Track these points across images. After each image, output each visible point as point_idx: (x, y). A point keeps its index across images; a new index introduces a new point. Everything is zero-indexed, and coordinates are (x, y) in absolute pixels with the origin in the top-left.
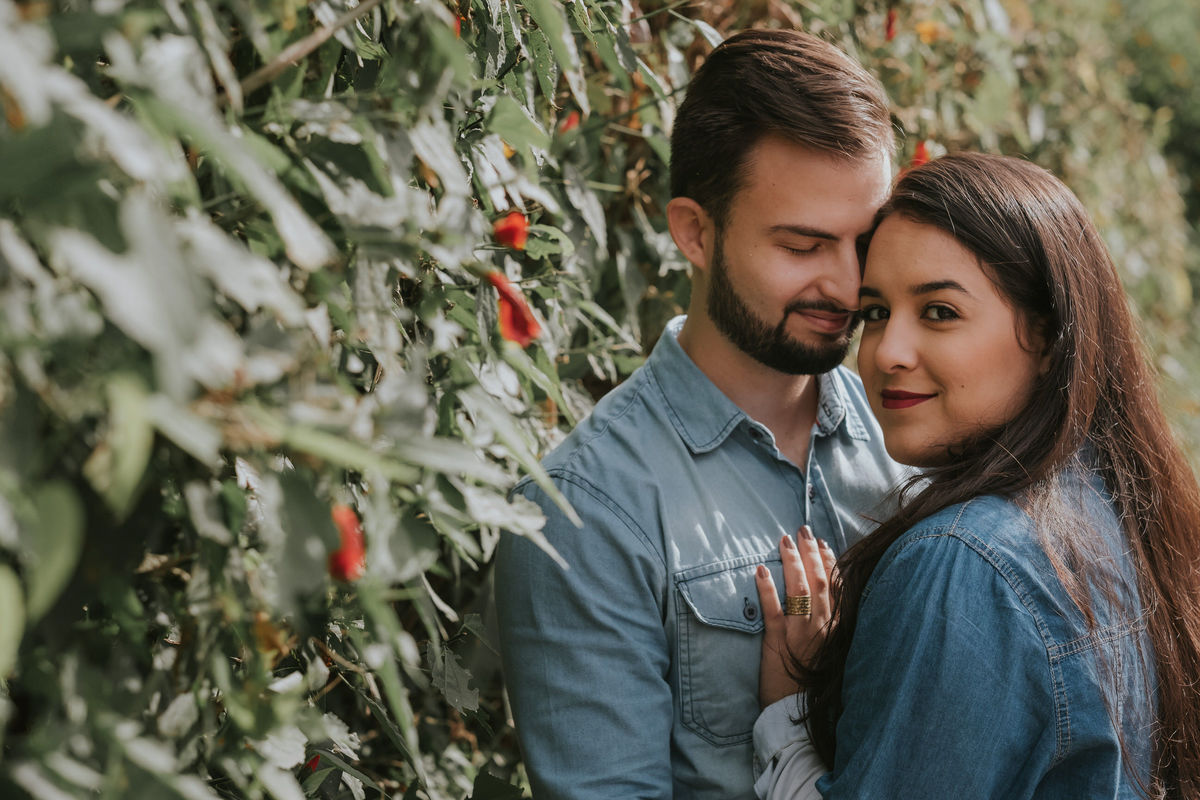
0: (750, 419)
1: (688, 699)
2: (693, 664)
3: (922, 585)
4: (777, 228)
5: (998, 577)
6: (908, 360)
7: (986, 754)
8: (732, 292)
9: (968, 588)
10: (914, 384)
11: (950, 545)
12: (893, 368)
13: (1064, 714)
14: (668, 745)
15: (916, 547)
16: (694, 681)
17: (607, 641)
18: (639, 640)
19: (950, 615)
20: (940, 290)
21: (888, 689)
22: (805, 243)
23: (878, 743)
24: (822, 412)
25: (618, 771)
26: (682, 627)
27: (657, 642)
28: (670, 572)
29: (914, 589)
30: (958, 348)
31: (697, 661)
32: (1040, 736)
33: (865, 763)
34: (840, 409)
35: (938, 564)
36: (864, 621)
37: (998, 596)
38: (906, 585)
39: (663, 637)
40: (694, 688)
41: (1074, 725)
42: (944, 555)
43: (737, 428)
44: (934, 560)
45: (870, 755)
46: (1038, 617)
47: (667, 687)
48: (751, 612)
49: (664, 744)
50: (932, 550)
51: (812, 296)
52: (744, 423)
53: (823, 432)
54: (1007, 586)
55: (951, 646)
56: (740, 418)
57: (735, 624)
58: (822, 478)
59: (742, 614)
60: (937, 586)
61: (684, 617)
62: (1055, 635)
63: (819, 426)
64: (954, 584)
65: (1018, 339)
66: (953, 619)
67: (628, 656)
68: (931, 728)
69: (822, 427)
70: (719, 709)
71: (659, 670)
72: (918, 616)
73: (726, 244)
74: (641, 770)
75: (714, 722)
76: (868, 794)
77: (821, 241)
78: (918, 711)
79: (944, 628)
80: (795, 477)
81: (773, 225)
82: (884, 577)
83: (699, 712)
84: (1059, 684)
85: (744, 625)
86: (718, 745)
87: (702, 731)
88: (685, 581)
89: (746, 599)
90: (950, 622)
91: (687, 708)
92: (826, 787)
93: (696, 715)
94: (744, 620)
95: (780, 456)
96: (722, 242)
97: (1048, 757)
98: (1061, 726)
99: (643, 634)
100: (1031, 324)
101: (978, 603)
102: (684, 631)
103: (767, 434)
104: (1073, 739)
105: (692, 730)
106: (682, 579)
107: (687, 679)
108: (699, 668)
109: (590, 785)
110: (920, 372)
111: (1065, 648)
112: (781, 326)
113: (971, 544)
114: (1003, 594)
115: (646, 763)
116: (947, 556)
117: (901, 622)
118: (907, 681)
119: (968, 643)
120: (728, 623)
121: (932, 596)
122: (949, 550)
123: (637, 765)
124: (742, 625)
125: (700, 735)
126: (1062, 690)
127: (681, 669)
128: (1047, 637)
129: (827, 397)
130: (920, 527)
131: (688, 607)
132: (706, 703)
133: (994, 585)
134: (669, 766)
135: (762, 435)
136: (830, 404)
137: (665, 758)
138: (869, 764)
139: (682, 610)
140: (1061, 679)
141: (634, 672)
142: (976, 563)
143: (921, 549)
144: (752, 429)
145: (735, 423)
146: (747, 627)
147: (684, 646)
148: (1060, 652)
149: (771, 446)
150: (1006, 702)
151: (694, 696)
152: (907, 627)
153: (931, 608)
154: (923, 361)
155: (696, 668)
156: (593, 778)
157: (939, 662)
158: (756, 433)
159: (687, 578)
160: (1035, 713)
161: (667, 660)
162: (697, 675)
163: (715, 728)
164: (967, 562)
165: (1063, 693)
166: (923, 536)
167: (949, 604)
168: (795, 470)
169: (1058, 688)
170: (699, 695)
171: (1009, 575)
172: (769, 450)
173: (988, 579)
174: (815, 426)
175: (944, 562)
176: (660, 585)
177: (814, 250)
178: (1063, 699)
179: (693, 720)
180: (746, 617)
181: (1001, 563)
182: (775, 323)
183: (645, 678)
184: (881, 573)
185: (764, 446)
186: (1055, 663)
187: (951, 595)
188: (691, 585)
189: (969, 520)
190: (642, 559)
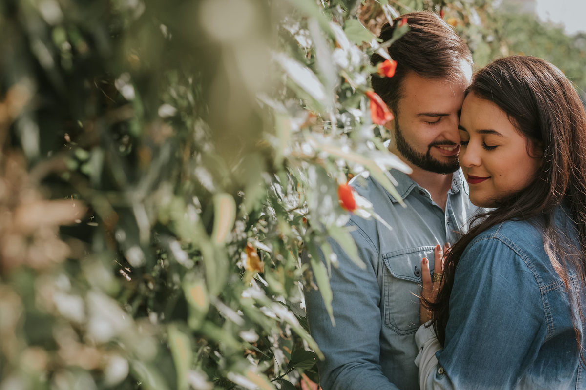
0: (419, 186)
1: (387, 313)
2: (390, 296)
3: (481, 261)
4: (420, 115)
5: (516, 256)
6: (477, 162)
7: (511, 337)
8: (405, 142)
9: (502, 262)
10: (480, 173)
11: (494, 242)
12: (470, 165)
13: (549, 317)
14: (379, 336)
15: (479, 244)
16: (391, 304)
17: (350, 287)
18: (365, 287)
19: (494, 274)
20: (488, 134)
21: (467, 309)
22: (434, 119)
23: (461, 334)
24: (453, 183)
25: (353, 346)
26: (386, 279)
27: (375, 288)
28: (381, 254)
29: (478, 263)
30: (498, 159)
31: (392, 294)
32: (539, 329)
33: (455, 343)
34: (461, 181)
35: (489, 251)
36: (456, 279)
37: (517, 265)
38: (474, 261)
39: (377, 285)
40: (390, 307)
41: (555, 322)
42: (491, 247)
43: (413, 190)
44: (487, 250)
45: (457, 339)
46: (537, 273)
47: (378, 309)
48: (418, 273)
49: (376, 335)
50: (486, 245)
51: (441, 139)
52: (416, 188)
53: (453, 192)
54: (521, 260)
55: (494, 288)
56: (414, 186)
57: (410, 278)
58: (453, 214)
59: (413, 274)
60: (488, 261)
61: (386, 275)
62: (544, 282)
63: (451, 190)
64: (496, 260)
65: (528, 153)
66: (495, 276)
67: (359, 295)
68: (486, 326)
69: (453, 190)
70: (402, 318)
71: (375, 301)
72: (479, 275)
73: (399, 121)
74: (364, 346)
75: (400, 324)
76: (456, 357)
77: (440, 117)
78: (480, 318)
79: (491, 281)
80: (439, 213)
81: (418, 113)
82: (465, 258)
83: (393, 319)
84: (546, 304)
85: (414, 279)
86: (401, 335)
87: (394, 328)
88: (387, 258)
89: (416, 267)
90: (494, 277)
91: (387, 317)
92: (439, 355)
93: (391, 320)
94: (414, 276)
95: (434, 203)
96: (398, 119)
97: (544, 338)
98: (549, 323)
99: (368, 284)
100: (535, 145)
101: (507, 268)
102: (386, 281)
103: (427, 193)
104: (555, 329)
105: (390, 328)
106: (386, 257)
107: (387, 304)
108: (393, 298)
109: (340, 353)
110: (482, 167)
111: (549, 287)
112: (428, 153)
113: (504, 241)
114: (519, 264)
115: (367, 343)
116: (493, 248)
117: (472, 278)
118: (474, 305)
119: (502, 287)
120: (407, 278)
121: (485, 266)
122: (494, 244)
123: (362, 344)
124: (413, 279)
125: (393, 330)
126: (548, 306)
127: (385, 298)
128: (540, 283)
129: (455, 176)
130: (481, 235)
131: (388, 270)
132: (396, 315)
133: (514, 260)
134: (379, 345)
135: (425, 194)
136: (457, 179)
137: (377, 341)
138: (457, 343)
139: (385, 271)
140: (547, 301)
141: (362, 302)
142: (506, 250)
143: (481, 245)
144: (420, 191)
145: (412, 189)
146: (415, 280)
147: (386, 288)
148: (547, 289)
149: (429, 198)
150: (521, 313)
151: (391, 312)
152: (474, 281)
153: (485, 272)
154: (483, 163)
155: (391, 298)
156: (342, 350)
157: (489, 296)
158: (422, 193)
159: (388, 256)
160: (536, 318)
161: (379, 297)
162: (392, 301)
163: (400, 327)
164: (502, 250)
165: (548, 308)
166: (482, 240)
167: (493, 269)
168: (440, 209)
169: (546, 306)
170: (393, 311)
171: (522, 255)
172: (428, 200)
173: (512, 258)
174: (450, 189)
175: (491, 250)
176: (376, 261)
177: (439, 121)
178: (548, 311)
179: (390, 323)
180: (416, 276)
181: (518, 250)
182: (425, 152)
183: (367, 304)
184: (463, 257)
185: (426, 198)
186: (544, 295)
187: (494, 265)
188: (390, 260)
189: (503, 230)
190: (367, 250)
